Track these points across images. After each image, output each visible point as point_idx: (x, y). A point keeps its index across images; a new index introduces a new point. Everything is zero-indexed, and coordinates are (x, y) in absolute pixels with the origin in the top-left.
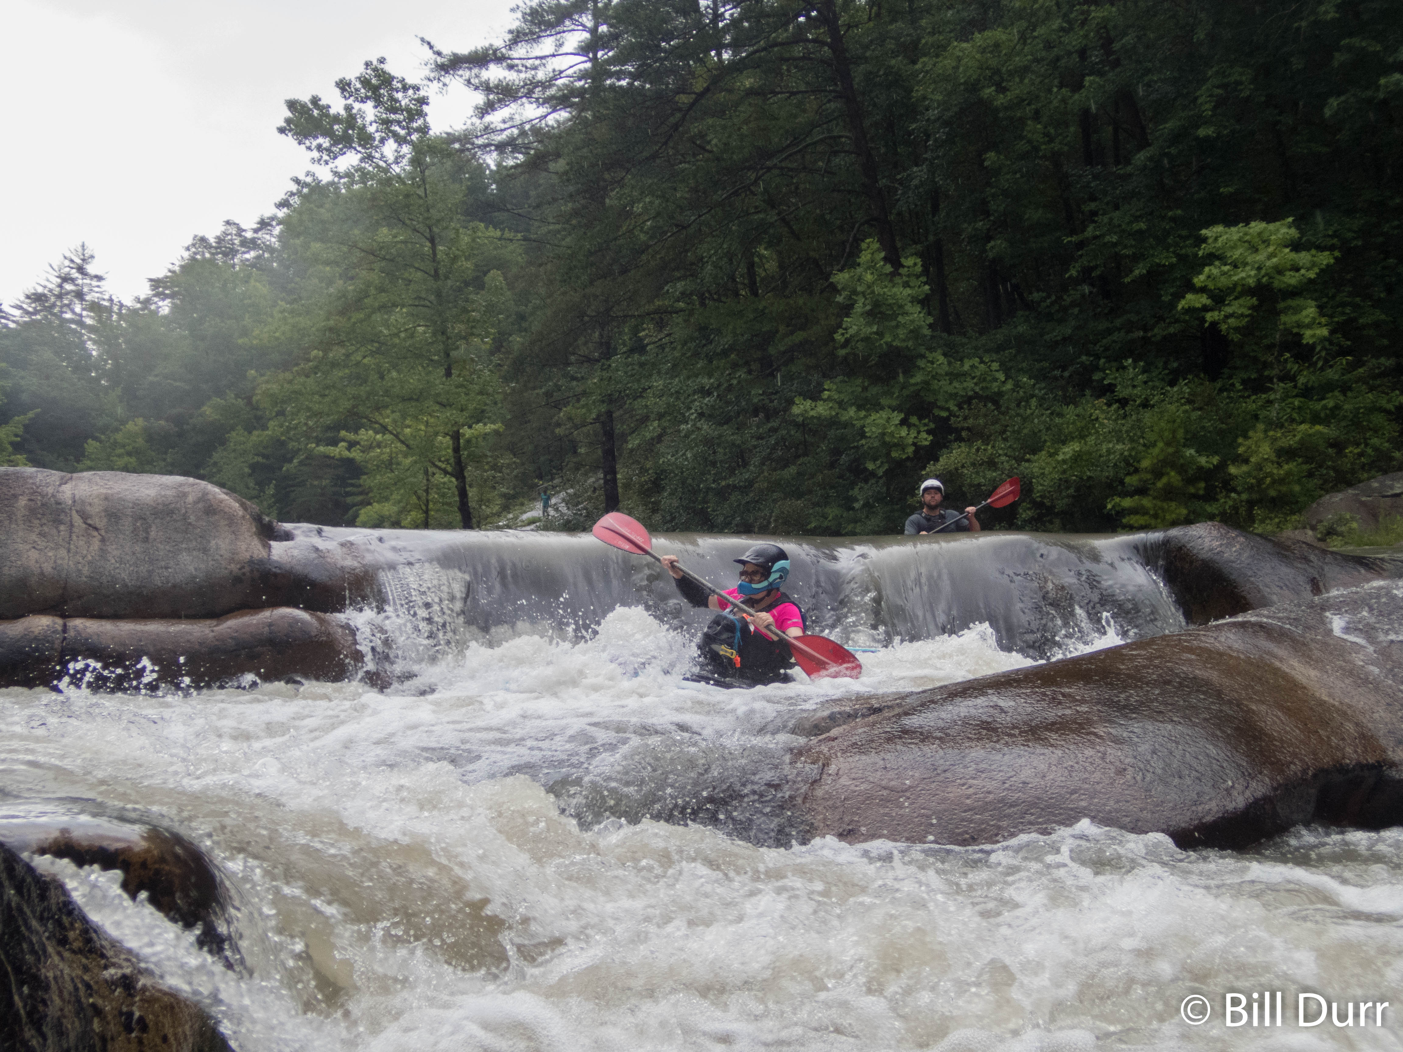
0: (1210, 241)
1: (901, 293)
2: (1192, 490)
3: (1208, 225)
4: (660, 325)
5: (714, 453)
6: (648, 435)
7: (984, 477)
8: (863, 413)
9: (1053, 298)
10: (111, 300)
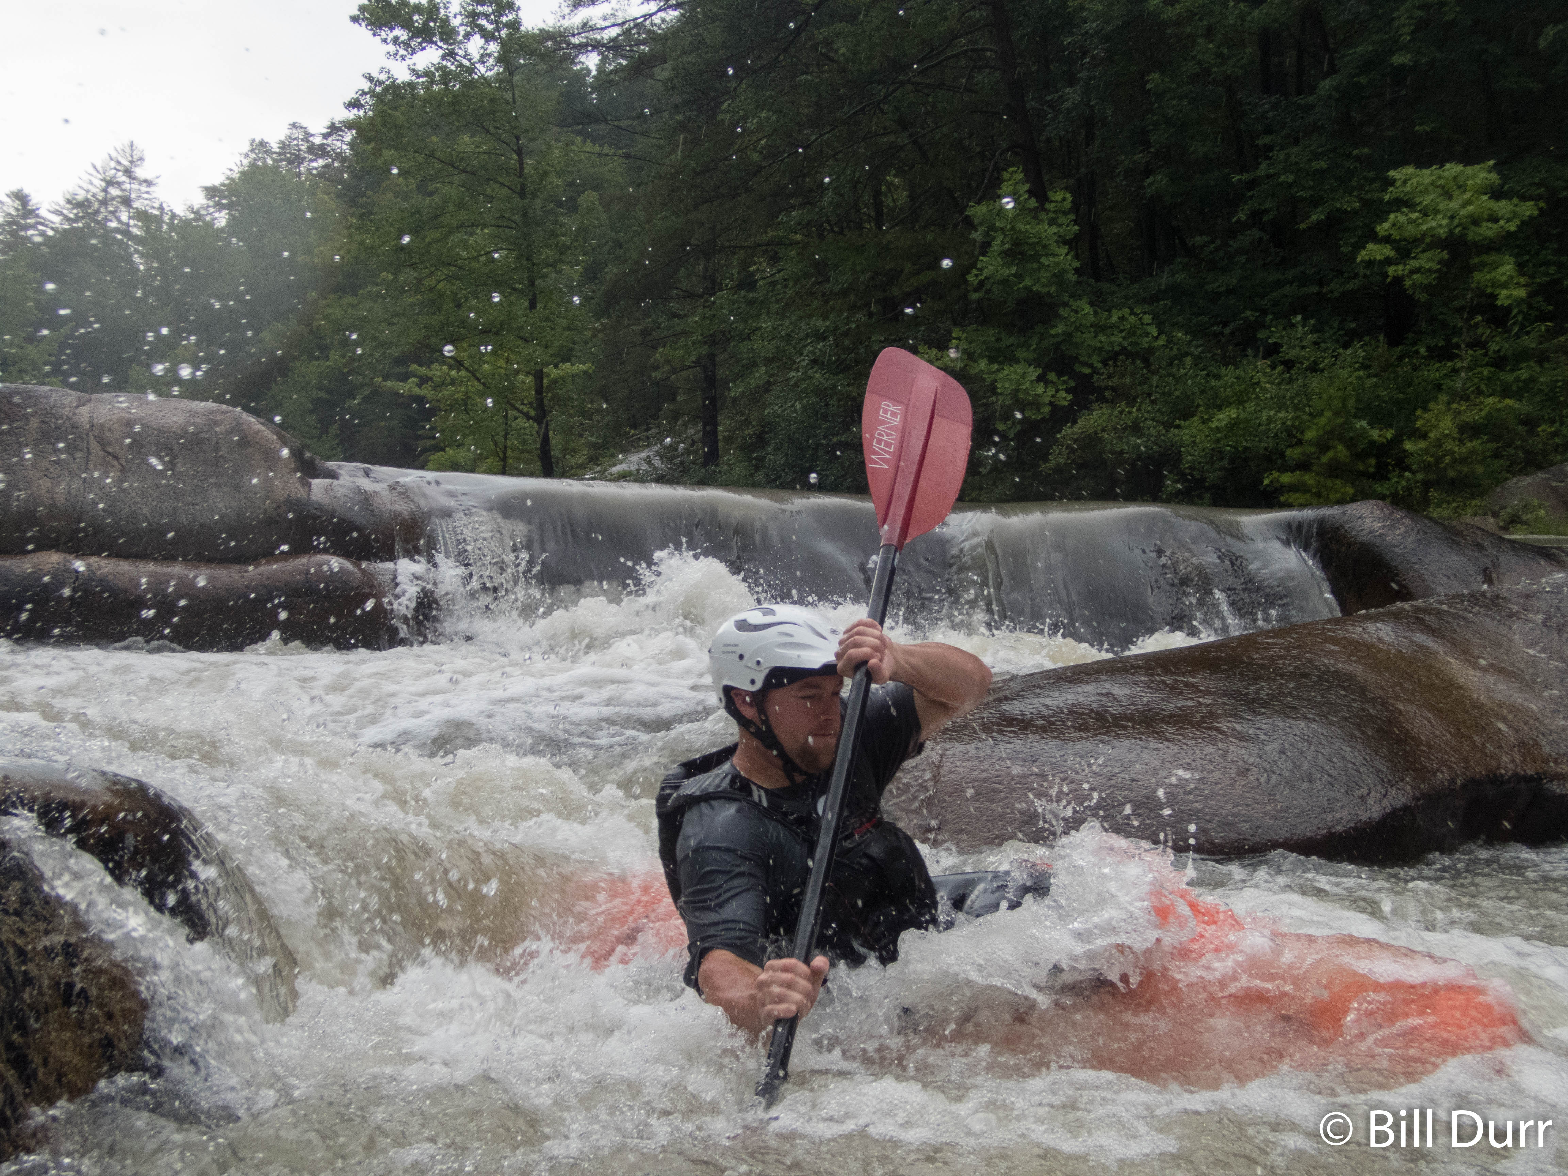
0: (1398, 184)
1: (1046, 231)
2: (1361, 467)
3: (1396, 165)
4: (774, 259)
5: (827, 405)
6: (753, 383)
7: (1128, 443)
8: (995, 367)
9: (1218, 242)
10: (161, 208)
